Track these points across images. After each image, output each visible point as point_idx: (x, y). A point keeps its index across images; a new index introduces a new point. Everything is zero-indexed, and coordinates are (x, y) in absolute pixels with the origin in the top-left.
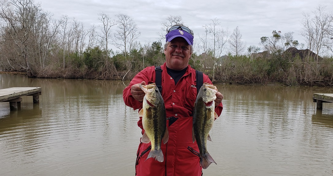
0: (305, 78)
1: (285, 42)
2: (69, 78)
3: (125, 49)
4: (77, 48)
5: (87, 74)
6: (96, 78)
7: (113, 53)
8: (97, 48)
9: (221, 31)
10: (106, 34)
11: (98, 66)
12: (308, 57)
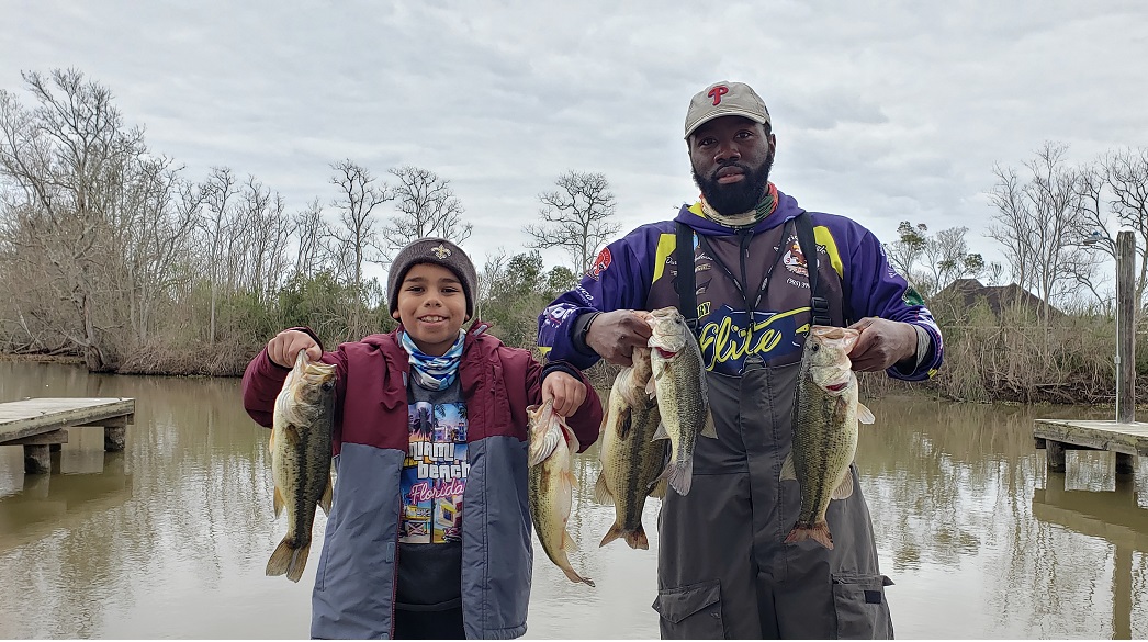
0: (1010, 377)
1: (941, 259)
2: (227, 376)
4: (257, 277)
8: (324, 276)
10: (358, 229)
12: (1017, 310)
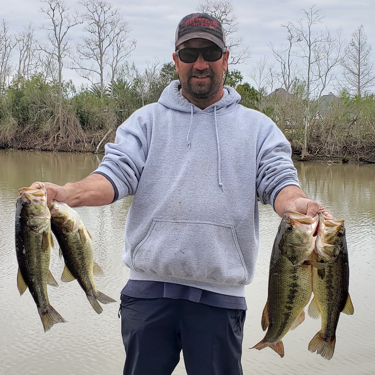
3: (102, 80)
5: (16, 139)
6: (37, 147)
7: (73, 89)
8: (37, 79)
9: (325, 36)
10: (59, 45)
11: (40, 120)
